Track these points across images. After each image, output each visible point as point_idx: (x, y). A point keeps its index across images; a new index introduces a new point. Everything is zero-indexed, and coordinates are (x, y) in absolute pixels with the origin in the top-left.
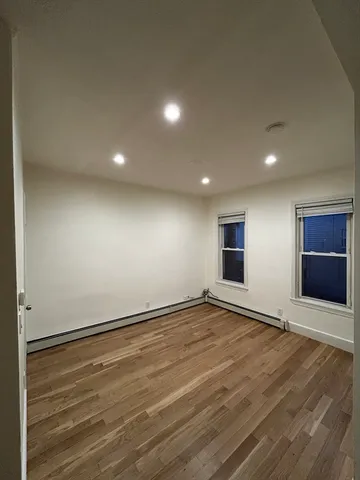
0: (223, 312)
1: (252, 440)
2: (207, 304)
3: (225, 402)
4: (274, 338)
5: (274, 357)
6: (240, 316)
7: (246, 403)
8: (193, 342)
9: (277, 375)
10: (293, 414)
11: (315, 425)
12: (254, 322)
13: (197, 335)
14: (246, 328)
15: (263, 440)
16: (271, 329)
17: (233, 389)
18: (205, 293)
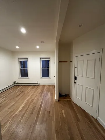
0: (22, 86)
1: (42, 103)
2: (16, 85)
3: (34, 101)
4: (37, 87)
5: (39, 90)
6: (28, 86)
7: (38, 99)
8: (18, 96)
9: (41, 93)
10: (46, 97)
11: (49, 96)
12: (32, 86)
13: (18, 93)
14: (30, 88)
15: (43, 102)
16: (36, 86)
17: (34, 99)
18: (14, 83)
